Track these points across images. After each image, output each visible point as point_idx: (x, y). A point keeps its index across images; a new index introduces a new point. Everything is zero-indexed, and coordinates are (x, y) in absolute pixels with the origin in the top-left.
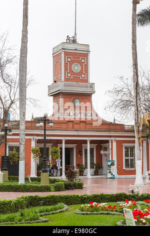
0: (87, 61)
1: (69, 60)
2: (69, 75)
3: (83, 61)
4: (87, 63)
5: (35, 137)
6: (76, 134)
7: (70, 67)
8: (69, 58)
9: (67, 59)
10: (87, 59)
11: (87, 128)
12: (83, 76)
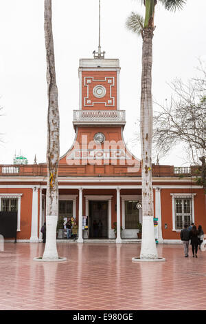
0: (116, 81)
1: (89, 81)
2: (89, 101)
3: (110, 81)
4: (116, 84)
5: (38, 186)
6: (98, 181)
7: (91, 91)
8: (89, 79)
9: (86, 81)
10: (116, 78)
11: (115, 172)
12: (110, 101)
